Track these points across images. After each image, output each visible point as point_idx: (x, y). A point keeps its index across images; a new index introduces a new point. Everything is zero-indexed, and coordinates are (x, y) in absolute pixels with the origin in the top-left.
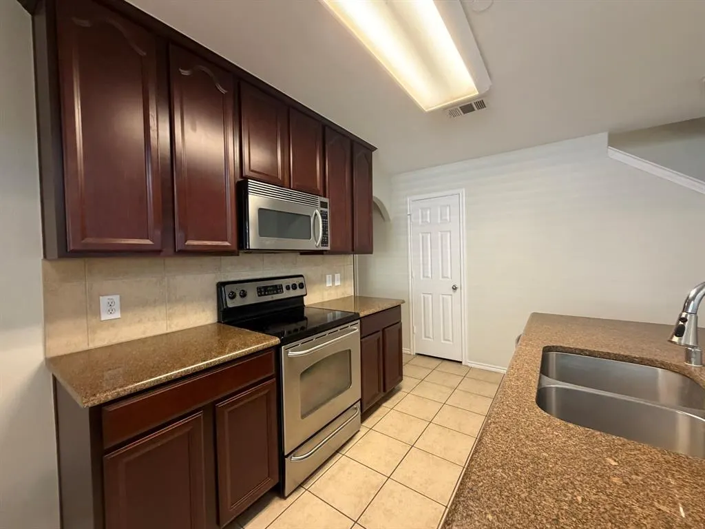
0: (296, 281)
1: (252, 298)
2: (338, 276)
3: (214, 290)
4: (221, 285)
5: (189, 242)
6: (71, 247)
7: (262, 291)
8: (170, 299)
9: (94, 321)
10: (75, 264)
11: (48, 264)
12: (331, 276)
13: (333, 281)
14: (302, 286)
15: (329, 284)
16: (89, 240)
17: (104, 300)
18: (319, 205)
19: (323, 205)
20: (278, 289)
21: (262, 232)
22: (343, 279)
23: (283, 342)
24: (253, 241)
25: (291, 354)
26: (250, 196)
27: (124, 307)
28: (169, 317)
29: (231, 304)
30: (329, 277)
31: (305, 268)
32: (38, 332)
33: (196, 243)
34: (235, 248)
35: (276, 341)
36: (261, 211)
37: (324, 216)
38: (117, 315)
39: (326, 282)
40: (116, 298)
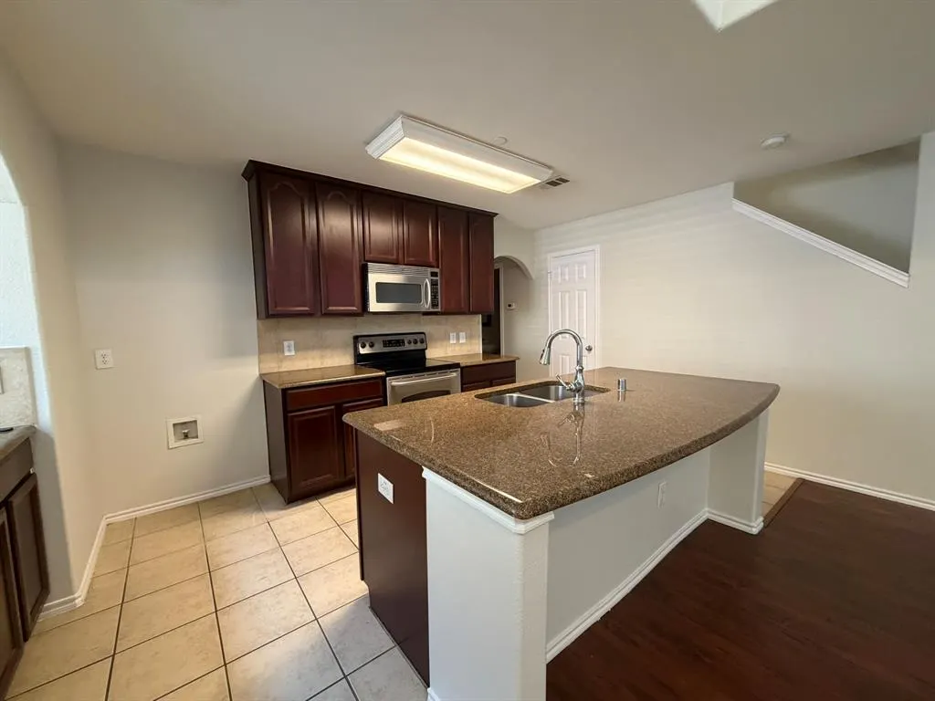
0: (418, 337)
1: (378, 348)
2: (462, 334)
3: (350, 341)
4: (356, 338)
5: (330, 308)
6: (270, 313)
7: (387, 344)
8: (322, 346)
9: (281, 356)
10: (272, 322)
11: (260, 322)
12: (455, 334)
13: (458, 339)
14: (422, 342)
15: (453, 341)
16: (279, 308)
17: (286, 343)
18: (429, 274)
19: (434, 274)
20: (400, 343)
21: (378, 300)
22: (469, 337)
23: (388, 375)
24: (374, 306)
25: (394, 383)
26: (369, 275)
27: (297, 350)
28: (322, 357)
29: (362, 351)
30: (453, 335)
31: (428, 326)
32: (255, 360)
33: (334, 308)
34: (360, 311)
35: (383, 373)
36: (378, 285)
37: (434, 284)
38: (293, 353)
39: (449, 339)
40: (292, 343)
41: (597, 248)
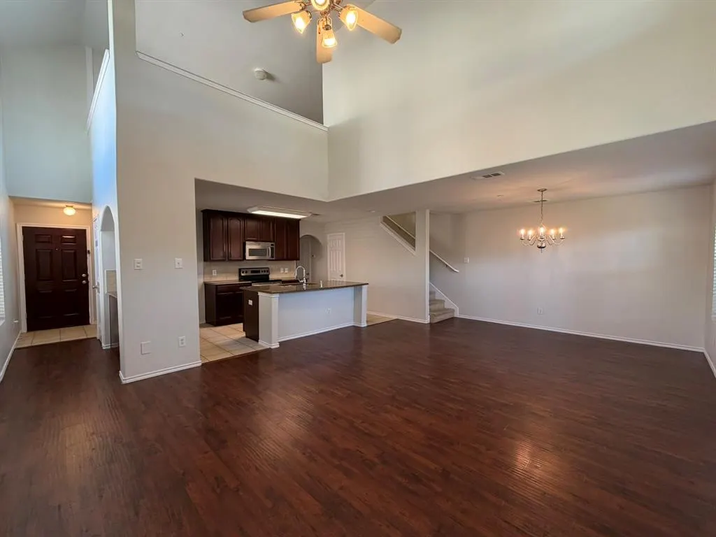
0: (266, 270)
1: (249, 274)
2: (286, 269)
3: (238, 271)
4: (240, 270)
6: (208, 260)
7: (252, 272)
9: (211, 275)
11: (204, 263)
13: (284, 270)
14: (268, 271)
15: (282, 272)
17: (213, 271)
18: (270, 245)
19: (272, 245)
20: (259, 272)
21: (250, 255)
22: (290, 270)
24: (248, 257)
26: (246, 246)
29: (242, 275)
30: (282, 269)
31: (271, 266)
34: (242, 259)
36: (250, 249)
37: (272, 249)
38: (216, 275)
39: (280, 271)
40: (216, 271)
41: (344, 234)
